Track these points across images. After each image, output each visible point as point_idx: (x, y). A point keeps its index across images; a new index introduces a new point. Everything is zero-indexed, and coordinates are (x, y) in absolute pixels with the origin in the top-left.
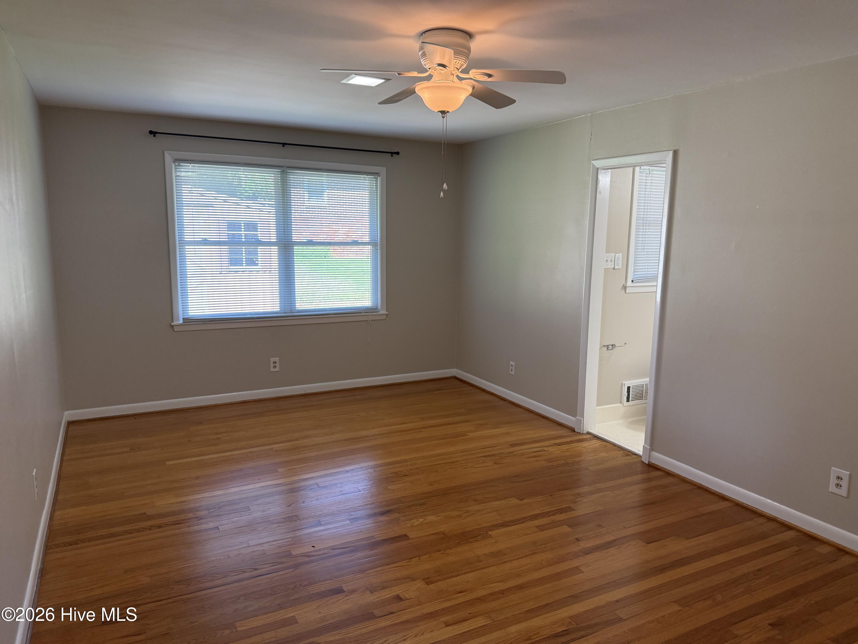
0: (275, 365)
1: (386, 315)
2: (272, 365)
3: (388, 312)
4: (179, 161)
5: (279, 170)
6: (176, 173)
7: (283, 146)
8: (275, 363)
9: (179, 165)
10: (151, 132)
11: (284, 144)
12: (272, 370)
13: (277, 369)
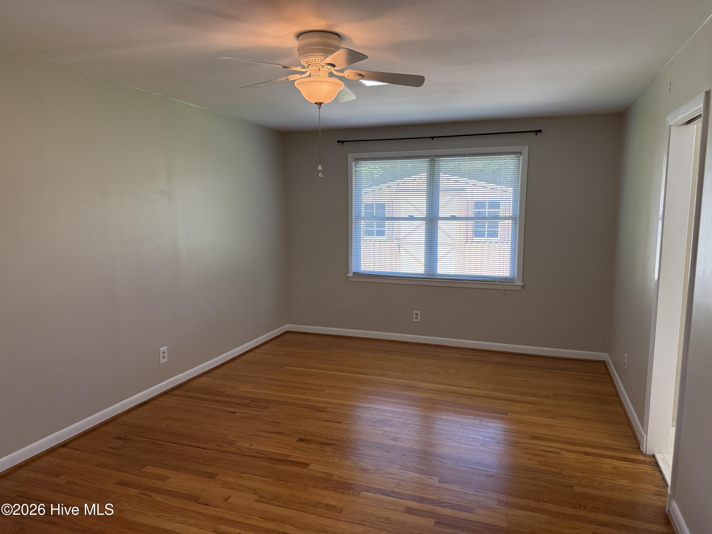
0: (417, 316)
1: (522, 286)
2: (415, 316)
3: (523, 284)
4: (358, 160)
5: (429, 160)
6: (356, 168)
7: (432, 139)
8: (417, 314)
9: (358, 163)
10: (339, 142)
11: (432, 138)
12: (415, 320)
13: (419, 320)
